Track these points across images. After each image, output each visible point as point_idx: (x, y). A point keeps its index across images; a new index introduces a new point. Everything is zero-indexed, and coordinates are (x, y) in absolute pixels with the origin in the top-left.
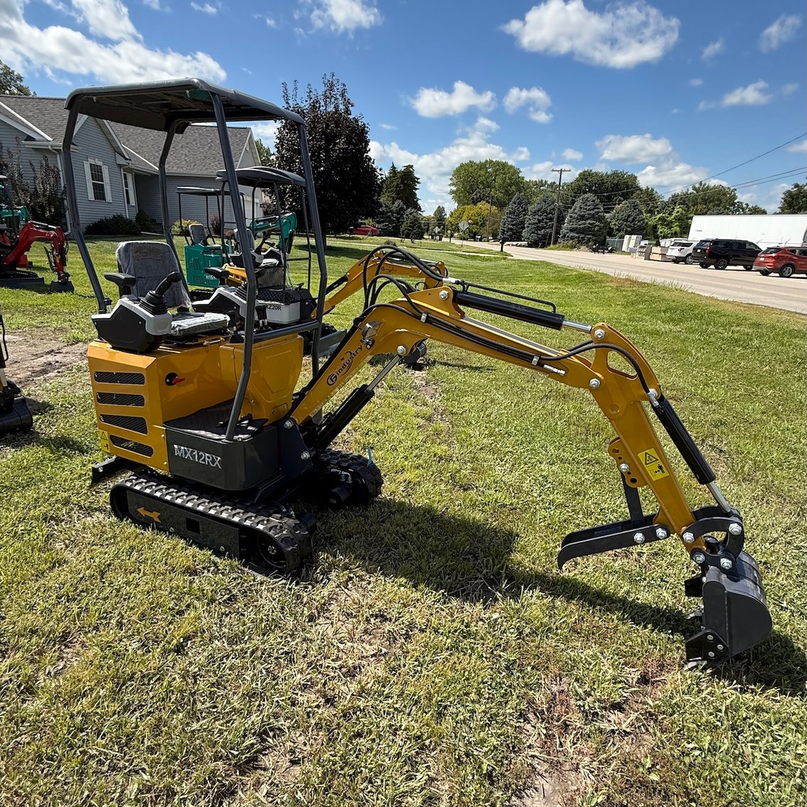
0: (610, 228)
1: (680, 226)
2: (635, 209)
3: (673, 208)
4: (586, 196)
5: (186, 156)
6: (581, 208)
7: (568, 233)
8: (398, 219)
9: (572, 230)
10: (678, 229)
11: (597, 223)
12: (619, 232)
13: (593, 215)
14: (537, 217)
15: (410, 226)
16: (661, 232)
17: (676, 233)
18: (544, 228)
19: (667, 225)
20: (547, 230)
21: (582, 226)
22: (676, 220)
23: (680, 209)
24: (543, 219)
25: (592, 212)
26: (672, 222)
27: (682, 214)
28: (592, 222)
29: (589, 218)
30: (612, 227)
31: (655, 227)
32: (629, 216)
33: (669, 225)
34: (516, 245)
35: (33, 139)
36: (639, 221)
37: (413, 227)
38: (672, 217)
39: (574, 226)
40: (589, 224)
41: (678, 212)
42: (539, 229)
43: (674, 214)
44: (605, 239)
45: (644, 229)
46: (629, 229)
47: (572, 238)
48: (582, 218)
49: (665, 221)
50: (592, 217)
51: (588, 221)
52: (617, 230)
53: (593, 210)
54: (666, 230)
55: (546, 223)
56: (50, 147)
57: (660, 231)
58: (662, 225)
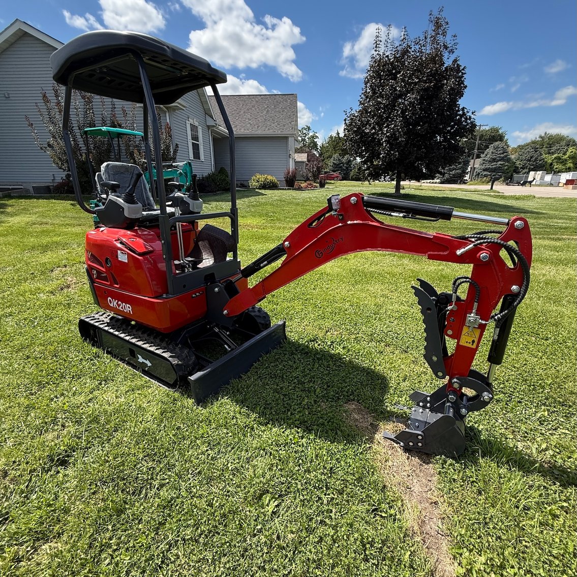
0: (515, 167)
1: (573, 163)
2: (536, 151)
3: (567, 150)
4: (497, 143)
6: (493, 153)
7: (481, 172)
8: (347, 168)
9: (484, 170)
10: (572, 165)
11: (506, 164)
12: (524, 169)
13: (503, 157)
15: (357, 173)
16: (556, 168)
17: (570, 168)
19: (561, 163)
20: (457, 171)
21: (494, 167)
22: (570, 158)
23: (574, 150)
25: (502, 155)
26: (566, 160)
27: (575, 153)
28: (502, 163)
29: (500, 160)
30: (517, 165)
31: (551, 164)
32: (531, 158)
33: (564, 162)
34: (430, 183)
36: (540, 161)
37: (359, 173)
38: (567, 156)
39: (487, 167)
40: (500, 164)
41: (572, 152)
42: (451, 170)
43: (568, 154)
44: (512, 175)
45: (544, 166)
46: (532, 167)
47: (485, 176)
48: (494, 160)
49: (560, 159)
50: (502, 159)
51: (500, 163)
52: (521, 168)
53: (503, 154)
54: (560, 166)
55: (456, 166)
57: (555, 167)
58: (557, 162)
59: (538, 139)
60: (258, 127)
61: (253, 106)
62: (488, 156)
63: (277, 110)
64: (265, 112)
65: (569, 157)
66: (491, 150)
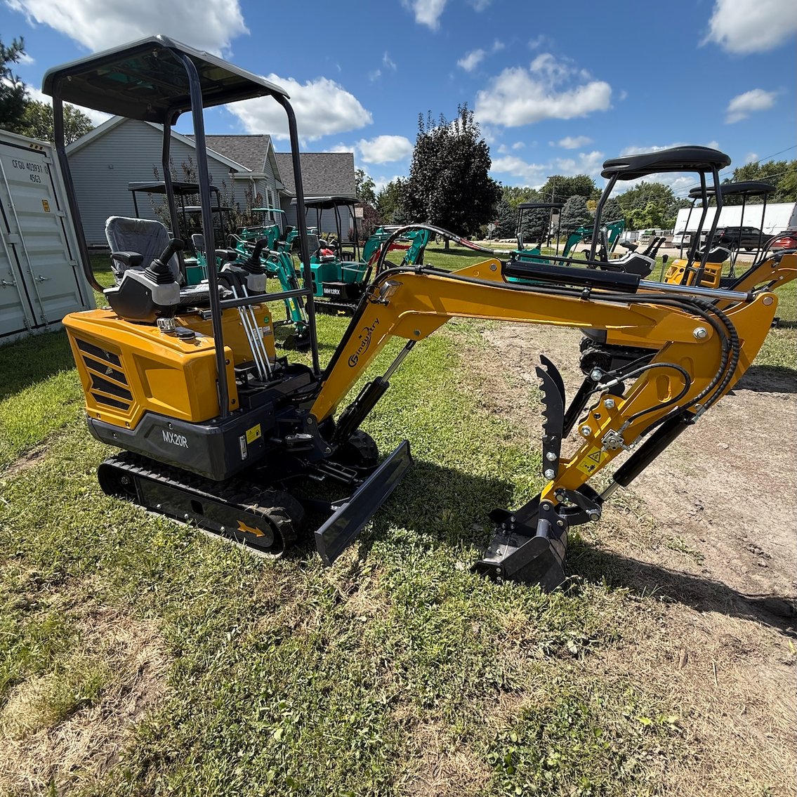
1: (652, 219)
2: (615, 206)
3: (646, 204)
4: (575, 197)
5: (309, 179)
6: (571, 208)
9: (563, 227)
10: (651, 221)
11: (585, 220)
13: (581, 213)
14: (528, 217)
16: (636, 225)
17: (649, 224)
18: (535, 226)
19: (641, 218)
20: (537, 228)
21: (572, 223)
23: (652, 205)
24: (533, 219)
25: (580, 210)
26: (645, 216)
27: (653, 208)
28: (581, 219)
29: (578, 216)
31: (631, 220)
32: (610, 213)
33: (643, 218)
35: (237, 171)
36: (619, 216)
38: (645, 211)
40: (579, 221)
41: (650, 207)
42: (530, 227)
43: (647, 208)
48: (572, 216)
49: (640, 215)
50: (581, 215)
51: (578, 218)
53: (581, 208)
54: (640, 222)
55: (536, 222)
56: (251, 178)
57: (635, 223)
58: (637, 218)
59: (635, 189)
60: (318, 187)
61: (311, 166)
62: (566, 211)
63: (335, 169)
64: (323, 172)
65: (647, 212)
66: (569, 204)
